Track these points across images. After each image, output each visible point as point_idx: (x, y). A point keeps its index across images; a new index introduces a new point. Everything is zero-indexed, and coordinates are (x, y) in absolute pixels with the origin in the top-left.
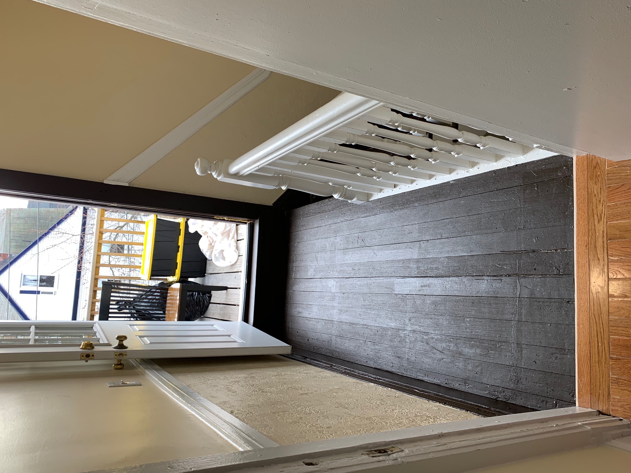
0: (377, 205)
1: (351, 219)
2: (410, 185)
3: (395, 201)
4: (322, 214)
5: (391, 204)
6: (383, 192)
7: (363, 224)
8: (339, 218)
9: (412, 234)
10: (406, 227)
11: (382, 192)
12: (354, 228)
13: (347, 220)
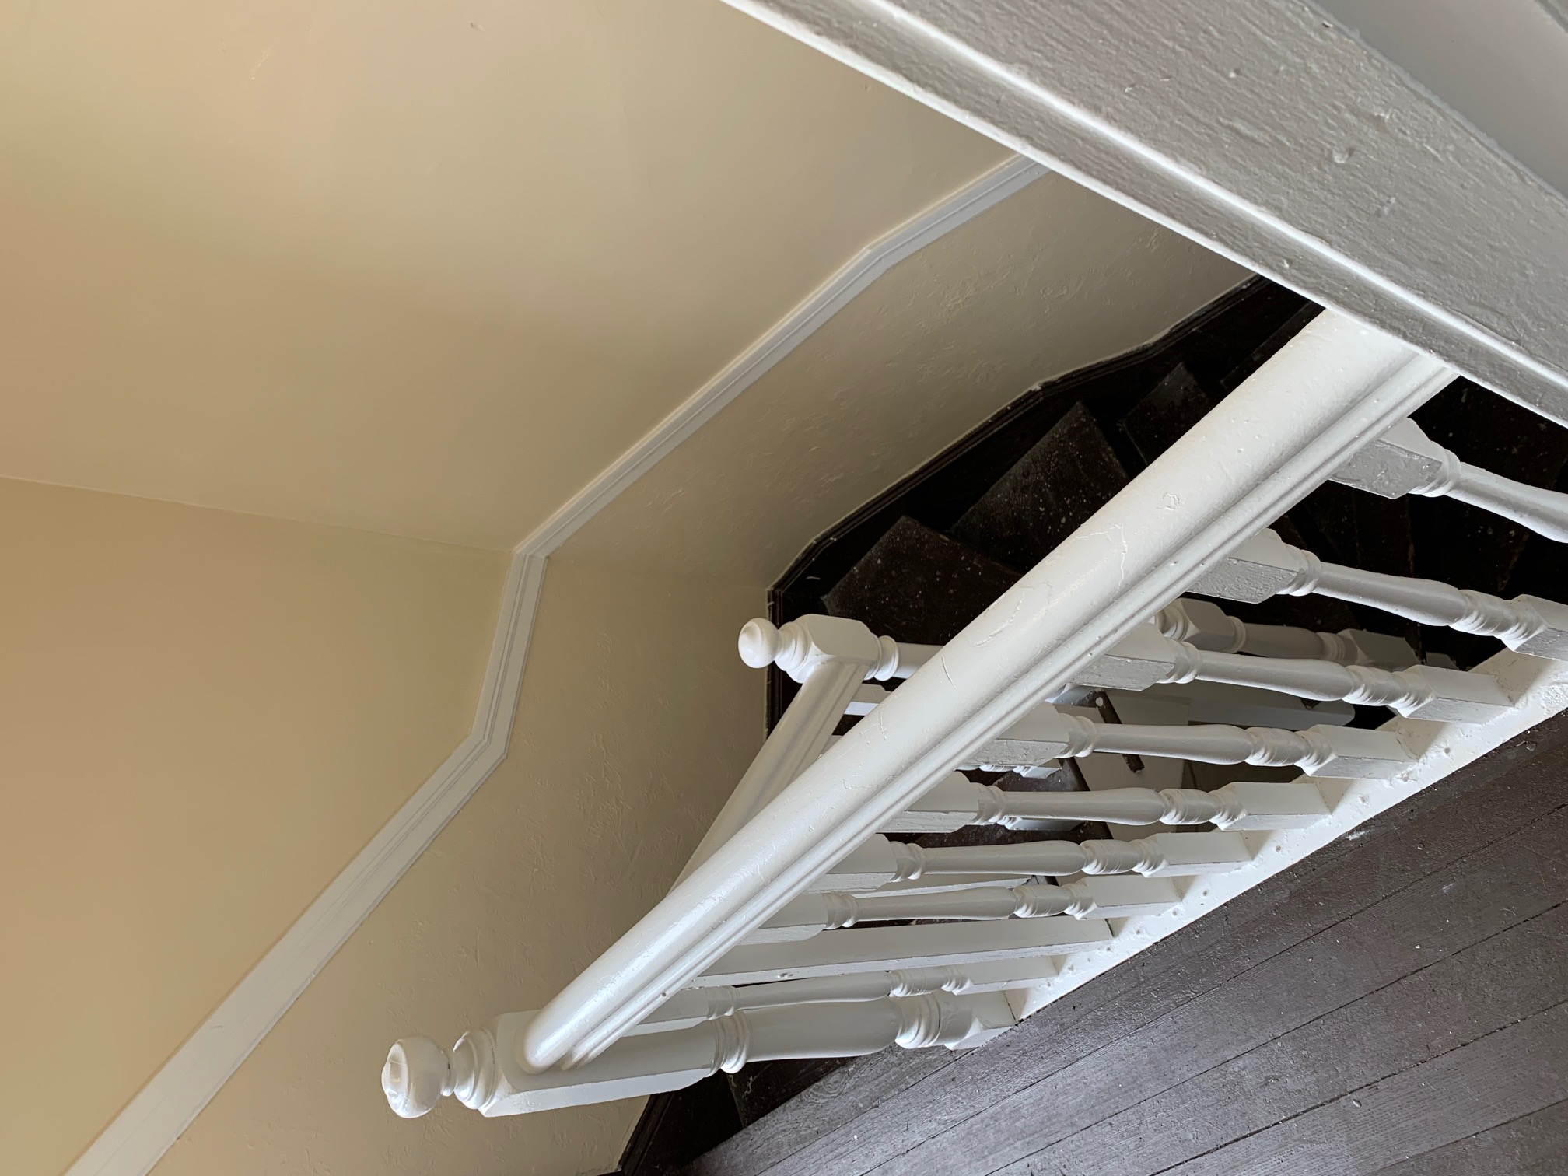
0: (1062, 1025)
1: (970, 1112)
2: (1178, 906)
3: (1140, 984)
4: (832, 1136)
5: (1124, 997)
6: (1071, 968)
7: (1032, 1114)
8: (913, 1126)
9: (1281, 1083)
10: (1241, 1063)
11: (1065, 970)
12: (998, 1143)
13: (955, 1124)
